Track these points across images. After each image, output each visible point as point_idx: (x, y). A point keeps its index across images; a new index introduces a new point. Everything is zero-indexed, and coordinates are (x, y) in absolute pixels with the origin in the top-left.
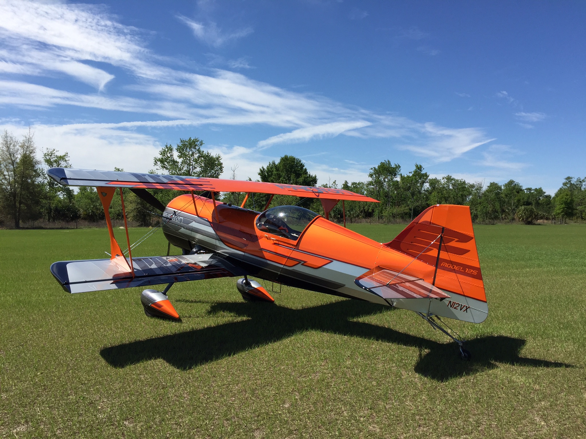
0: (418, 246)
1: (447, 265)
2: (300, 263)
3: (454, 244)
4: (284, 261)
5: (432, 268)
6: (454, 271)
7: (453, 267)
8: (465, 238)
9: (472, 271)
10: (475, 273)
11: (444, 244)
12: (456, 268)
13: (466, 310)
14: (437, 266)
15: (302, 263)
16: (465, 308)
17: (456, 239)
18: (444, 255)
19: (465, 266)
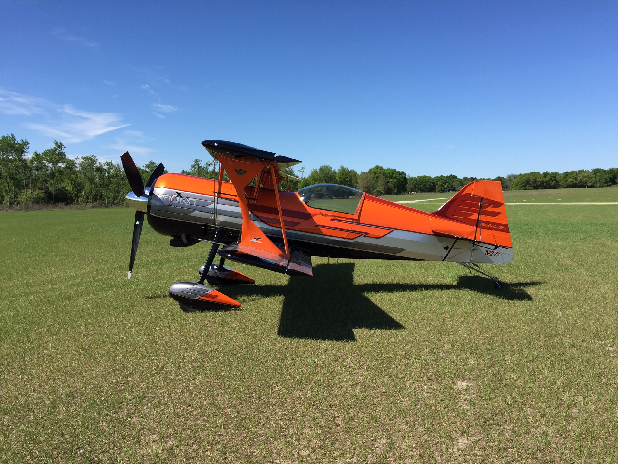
0: (462, 212)
1: (484, 225)
2: (362, 234)
3: (490, 209)
4: (345, 234)
5: (474, 228)
6: (490, 229)
7: (489, 226)
8: (498, 204)
9: (503, 227)
10: (505, 228)
11: (482, 209)
12: (491, 226)
13: (499, 255)
14: (477, 227)
15: (365, 234)
16: (498, 254)
17: (492, 206)
18: (483, 218)
19: (497, 224)
